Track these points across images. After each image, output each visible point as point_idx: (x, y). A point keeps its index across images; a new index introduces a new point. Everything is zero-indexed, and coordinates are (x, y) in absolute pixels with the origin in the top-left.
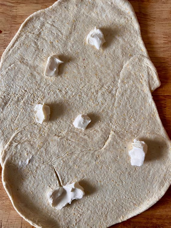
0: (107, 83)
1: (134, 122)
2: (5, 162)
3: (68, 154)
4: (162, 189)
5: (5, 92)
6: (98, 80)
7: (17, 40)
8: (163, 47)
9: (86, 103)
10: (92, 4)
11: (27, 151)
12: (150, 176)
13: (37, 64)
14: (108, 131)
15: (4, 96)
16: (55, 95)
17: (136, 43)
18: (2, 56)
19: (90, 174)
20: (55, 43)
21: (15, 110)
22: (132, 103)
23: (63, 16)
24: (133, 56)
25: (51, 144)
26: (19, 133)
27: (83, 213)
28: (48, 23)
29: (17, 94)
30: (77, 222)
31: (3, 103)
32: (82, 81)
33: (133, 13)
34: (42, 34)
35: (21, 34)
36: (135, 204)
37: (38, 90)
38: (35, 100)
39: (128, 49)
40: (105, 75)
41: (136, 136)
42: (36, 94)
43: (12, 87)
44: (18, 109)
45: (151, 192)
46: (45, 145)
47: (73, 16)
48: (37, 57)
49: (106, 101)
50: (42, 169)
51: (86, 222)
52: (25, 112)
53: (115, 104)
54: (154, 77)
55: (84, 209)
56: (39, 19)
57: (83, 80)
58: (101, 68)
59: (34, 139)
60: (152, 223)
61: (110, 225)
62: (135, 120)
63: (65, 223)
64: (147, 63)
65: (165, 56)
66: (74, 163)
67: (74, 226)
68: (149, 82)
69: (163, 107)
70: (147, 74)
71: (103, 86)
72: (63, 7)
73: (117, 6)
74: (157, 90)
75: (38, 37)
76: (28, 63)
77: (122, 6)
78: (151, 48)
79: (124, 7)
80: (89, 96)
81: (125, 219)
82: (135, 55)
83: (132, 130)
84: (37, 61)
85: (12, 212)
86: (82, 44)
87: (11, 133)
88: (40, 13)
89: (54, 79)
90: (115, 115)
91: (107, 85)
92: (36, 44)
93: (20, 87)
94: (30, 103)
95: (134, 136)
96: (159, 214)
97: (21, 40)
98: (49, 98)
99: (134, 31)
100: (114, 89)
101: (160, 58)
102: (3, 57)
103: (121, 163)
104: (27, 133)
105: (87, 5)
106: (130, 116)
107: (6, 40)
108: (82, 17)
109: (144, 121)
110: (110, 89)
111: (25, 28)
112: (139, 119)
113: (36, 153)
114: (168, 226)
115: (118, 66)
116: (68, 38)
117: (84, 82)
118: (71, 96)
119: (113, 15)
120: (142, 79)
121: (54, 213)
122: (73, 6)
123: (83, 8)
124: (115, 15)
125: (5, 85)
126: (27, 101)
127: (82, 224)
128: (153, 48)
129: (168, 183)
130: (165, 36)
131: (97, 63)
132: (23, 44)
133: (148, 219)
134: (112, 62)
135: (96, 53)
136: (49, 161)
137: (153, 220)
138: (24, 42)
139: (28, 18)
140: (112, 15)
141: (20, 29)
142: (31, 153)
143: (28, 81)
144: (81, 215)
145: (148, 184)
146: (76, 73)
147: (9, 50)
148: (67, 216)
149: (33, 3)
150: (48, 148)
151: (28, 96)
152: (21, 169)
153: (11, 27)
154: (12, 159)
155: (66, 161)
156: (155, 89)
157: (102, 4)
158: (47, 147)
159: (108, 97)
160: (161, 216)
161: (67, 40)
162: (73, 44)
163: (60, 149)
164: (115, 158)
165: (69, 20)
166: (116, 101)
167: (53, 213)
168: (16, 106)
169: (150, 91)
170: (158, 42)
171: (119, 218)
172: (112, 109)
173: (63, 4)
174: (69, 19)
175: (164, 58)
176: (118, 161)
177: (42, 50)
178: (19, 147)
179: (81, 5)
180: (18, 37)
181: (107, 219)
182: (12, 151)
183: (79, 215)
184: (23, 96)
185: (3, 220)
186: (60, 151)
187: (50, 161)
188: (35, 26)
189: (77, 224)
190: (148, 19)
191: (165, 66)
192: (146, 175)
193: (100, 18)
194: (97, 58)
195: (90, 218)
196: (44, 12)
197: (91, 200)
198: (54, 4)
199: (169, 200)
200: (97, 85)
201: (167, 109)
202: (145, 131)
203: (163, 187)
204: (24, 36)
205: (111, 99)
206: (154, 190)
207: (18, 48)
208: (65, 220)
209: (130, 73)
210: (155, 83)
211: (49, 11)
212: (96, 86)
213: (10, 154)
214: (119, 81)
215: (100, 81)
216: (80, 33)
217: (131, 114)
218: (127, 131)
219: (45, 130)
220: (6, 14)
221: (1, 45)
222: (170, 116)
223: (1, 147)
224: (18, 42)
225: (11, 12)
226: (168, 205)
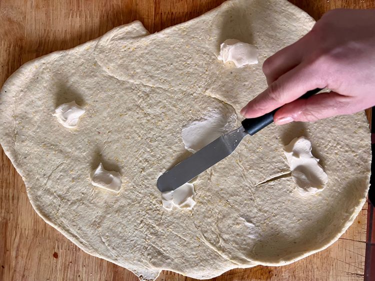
0: (134, 100)
1: (193, 60)
2: (249, 260)
3: (240, 162)
4: (297, 16)
5: (143, 254)
6: (130, 113)
7: (68, 231)
8: (86, 17)
9: (162, 132)
10: (23, 119)
11: (234, 224)
13: (102, 203)
14: (206, 99)
15: (149, 254)
16: (150, 178)
17: (78, 56)
18: (90, 254)
19: (272, 128)
20: (74, 174)
21: (169, 240)
22: (165, 63)
23: (37, 162)
24: (96, 62)
25: (222, 187)
26: (205, 235)
27: (335, 140)
28: (45, 184)
29: (146, 235)
30: (349, 149)
31: (159, 257)
32: (130, 137)
33: (36, 61)
34: (60, 193)
35: (59, 224)
37: (141, 203)
38: (156, 208)
39: (86, 68)
40: (121, 102)
41: (213, 57)
42: (146, 207)
43: (135, 243)
44: (168, 235)
46: (225, 196)
47: (38, 146)
48: (92, 202)
49: (160, 102)
50: (262, 202)
51: (350, 136)
52: (173, 225)
53: (166, 87)
54: (126, 31)
55: (328, 138)
56: (40, 197)
57: (128, 134)
58: (111, 108)
59: (214, 213)
62: (190, 58)
63: (351, 170)
64: (106, 40)
65: (98, 15)
66: (254, 152)
67: (356, 155)
68: (133, 38)
69: (171, 17)
70: (122, 41)
71: (138, 106)
72: (25, 160)
73: (26, 84)
74: (145, 26)
75: (65, 199)
76: (101, 216)
77: (27, 76)
78: (86, 36)
79: (28, 74)
80: (152, 127)
82: (94, 59)
83: (205, 62)
84: (98, 202)
85: (332, 255)
86: (77, 135)
87: (204, 248)
88: (32, 194)
89: (126, 178)
90: (182, 89)
91: (137, 100)
92: (74, 203)
93: (136, 230)
94: (160, 216)
95: (214, 59)
97: (68, 224)
98: (153, 186)
99: (61, 59)
100: (143, 89)
101: (101, 22)
102: (91, 252)
103: (255, 80)
104: (205, 223)
105: (23, 127)
106: (183, 65)
107: (67, 247)
108: (40, 134)
109: (192, 45)
110: (143, 95)
111: (51, 217)
112: (188, 52)
113: (237, 210)
114: (360, 5)
115: (109, 83)
116: (67, 156)
117: (131, 133)
118: (152, 154)
119: (38, 89)
120: (129, 49)
121: (334, 186)
122: (23, 146)
123: (27, 132)
124: (38, 87)
125: (132, 253)
126: (156, 220)
127: (353, 142)
128: (86, 33)
129: (288, 7)
130: (71, 16)
131: (105, 114)
132: (74, 221)
134: (103, 92)
135: (90, 115)
136: (250, 191)
138: (70, 220)
139: (38, 213)
140: (39, 91)
141: (53, 225)
142: (236, 218)
143: (126, 216)
144: (338, 144)
145: (290, 38)
146: (117, 145)
147: (81, 243)
148: (340, 166)
149: (18, 204)
150: (230, 192)
151: (149, 218)
152: (261, 236)
153: (49, 239)
154: (245, 249)
155: (251, 164)
156: (144, 29)
157: (22, 105)
158: (228, 193)
159: (155, 98)
161: (70, 157)
162: (76, 148)
163: (231, 173)
164: (247, 89)
165: (43, 153)
166: (161, 86)
167: (334, 188)
168: (164, 237)
169: (148, 37)
170: (77, 25)
172: (172, 93)
173: (20, 161)
174: (41, 154)
175: (102, 17)
176: (253, 84)
177: (83, 194)
178: (226, 236)
179: (24, 135)
180: (64, 228)
182: (232, 247)
183: (339, 147)
184: (149, 227)
185: (347, 271)
186: (234, 173)
187: (250, 188)
188: (49, 203)
189: (353, 149)
190: (45, 40)
191: (112, 14)
192: (275, 41)
193: (41, 109)
194: (98, 114)
195: (344, 130)
196: (31, 188)
197: (315, 127)
198: (20, 174)
199: (317, 6)
200: (136, 114)
201: (174, 11)
202: (207, 42)
203: (294, 15)
204: (62, 219)
205: (158, 93)
206: (299, 28)
207: (79, 230)
208: (345, 169)
209: (121, 65)
210: (135, 29)
211: (29, 182)
212: (138, 116)
213: (236, 250)
214: (131, 81)
215: (130, 110)
216: (62, 138)
217: (181, 64)
218: (207, 70)
219: (201, 194)
220: (30, 245)
221: (75, 254)
222: (186, 6)
223: (226, 265)
224: (71, 229)
225: (29, 238)
226: (325, 6)
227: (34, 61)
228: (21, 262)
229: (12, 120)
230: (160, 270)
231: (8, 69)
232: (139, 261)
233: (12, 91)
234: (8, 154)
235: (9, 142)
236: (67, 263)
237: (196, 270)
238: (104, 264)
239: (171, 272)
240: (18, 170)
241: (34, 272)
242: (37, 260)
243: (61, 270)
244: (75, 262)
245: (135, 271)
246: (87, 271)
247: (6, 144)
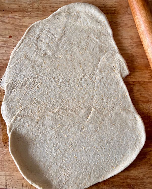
0: (89, 72)
1: (109, 101)
2: (11, 132)
3: (59, 126)
4: (134, 154)
5: (13, 80)
6: (82, 70)
7: (22, 42)
8: (130, 46)
9: (73, 87)
10: (77, 16)
11: (28, 124)
12: (124, 144)
13: (37, 59)
14: (90, 108)
15: (12, 83)
16: (50, 82)
17: (110, 43)
18: (11, 54)
19: (77, 142)
20: (50, 44)
21: (20, 93)
22: (108, 87)
23: (56, 25)
24: (107, 52)
25: (46, 118)
26: (23, 110)
27: (71, 173)
28: (45, 30)
29: (22, 81)
30: (67, 181)
31: (11, 88)
32: (70, 71)
33: (107, 22)
34: (41, 38)
35: (25, 37)
36: (113, 166)
37: (37, 78)
38: (35, 86)
39: (104, 47)
40: (87, 66)
41: (111, 112)
42: (36, 81)
43: (18, 76)
44: (22, 92)
45: (125, 157)
46: (42, 119)
47: (64, 25)
48: (37, 54)
49: (88, 85)
50: (39, 138)
51: (74, 181)
52: (27, 95)
53: (95, 88)
54: (124, 67)
55: (72, 170)
56: (39, 27)
57: (71, 70)
58: (84, 61)
59: (33, 114)
60: (127, 182)
61: (93, 184)
62: (111, 100)
63: (57, 182)
64: (119, 57)
65: (132, 52)
66: (64, 133)
67: (64, 184)
68: (120, 71)
69: (131, 90)
70: (118, 65)
71: (85, 75)
72: (56, 19)
73: (95, 17)
74: (127, 77)
75: (38, 40)
76: (30, 58)
77: (99, 17)
78: (121, 46)
79: (101, 17)
80: (75, 82)
81: (105, 179)
82: (109, 51)
83: (109, 108)
84: (37, 57)
85: (16, 173)
86: (70, 45)
87: (16, 110)
88: (40, 23)
89: (50, 70)
90: (95, 96)
91: (89, 74)
92: (36, 44)
93: (24, 76)
94: (31, 87)
95: (110, 112)
96: (132, 174)
98: (46, 83)
99: (108, 34)
100: (94, 77)
101: (128, 53)
102: (12, 55)
103: (101, 133)
104: (29, 110)
105: (73, 17)
106: (107, 97)
107: (15, 42)
108: (70, 26)
109: (117, 100)
110: (91, 77)
111: (28, 33)
112: (113, 99)
113: (36, 125)
114: (140, 185)
115: (96, 60)
116: (60, 40)
117: (72, 72)
118: (62, 82)
119: (92, 23)
120: (115, 69)
122: (63, 17)
123: (70, 19)
125: (13, 75)
126: (29, 86)
127: (71, 182)
129: (138, 149)
130: (131, 38)
131: (81, 58)
132: (27, 45)
133: (123, 179)
134: (92, 57)
135: (80, 51)
136: (45, 132)
137: (128, 180)
138: (27, 43)
139: (31, 26)
140: (91, 23)
141: (25, 34)
142: (31, 125)
143: (30, 71)
144: (69, 175)
145: (122, 150)
146: (65, 65)
147: (17, 49)
148: (58, 176)
149: (35, 16)
150: (44, 122)
151: (30, 82)
152: (23, 137)
153: (18, 33)
154: (16, 130)
155: (58, 132)
156: (125, 76)
157: (84, 15)
158: (43, 121)
159: (90, 83)
160: (134, 176)
161: (59, 42)
162: (63, 44)
163: (53, 122)
164: (96, 129)
165: (61, 28)
166: (96, 86)
167: (48, 174)
168: (21, 90)
169: (121, 77)
170: (126, 42)
171: (100, 178)
172: (93, 91)
173: (56, 16)
174: (60, 26)
175: (131, 54)
176: (98, 132)
177: (41, 49)
178: (22, 120)
179: (69, 17)
180: (23, 40)
181: (90, 179)
182: (17, 123)
183: (68, 175)
184: (26, 83)
185: (8, 180)
186: (53, 123)
187: (46, 132)
188: (35, 32)
189: (67, 183)
190: (118, 26)
191: (132, 59)
192: (120, 142)
193: (82, 25)
194: (81, 55)
195: (77, 178)
196: (43, 22)
197: (78, 163)
198: (49, 17)
199: (139, 164)
200: (81, 74)
201: (135, 91)
202: (119, 108)
203: (134, 152)
204: (28, 39)
205: (92, 84)
206: (127, 155)
207: (23, 47)
208: (57, 179)
209: (106, 65)
210: (125, 71)
211: (46, 21)
212: (80, 75)
213: (15, 126)
214: (98, 71)
215: (83, 70)
216: (68, 37)
217: (107, 95)
218: (104, 109)
219: (42, 107)
220: (15, 24)
221: (11, 46)
222: (137, 97)
223: (8, 121)
224: (23, 44)
225: (18, 23)
226: (140, 168)
227: (107, 20)
228: (6, 20)
229: (76, 11)
230: (5, 89)
231: (102, 7)
232: (9, 78)
233: (91, 10)
234: (59, 10)
235: (65, 10)
236: (7, 43)
237: (5, 107)
238: (7, 61)
239: (4, 94)
240: (51, 15)
241: (2, 26)
242: (8, 28)
243: (3, 40)
244: (8, 47)
245: (4, 77)
246: (3, 53)
247: (64, 9)
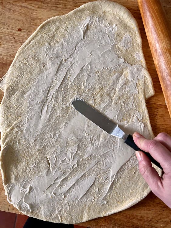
2: (5, 144)
4: (145, 190)
7: (33, 39)
12: (136, 177)
18: (18, 51)
28: (62, 28)
33: (137, 29)
34: (56, 36)
35: (37, 34)
36: (118, 201)
39: (130, 59)
45: (134, 192)
54: (149, 86)
56: (55, 23)
60: (132, 223)
61: (92, 219)
64: (145, 73)
68: (144, 90)
69: (155, 114)
70: (143, 83)
72: (78, 16)
73: (124, 21)
74: (151, 98)
75: (52, 39)
77: (128, 22)
78: (150, 60)
79: (130, 23)
81: (107, 214)
82: (135, 64)
88: (57, 19)
96: (140, 215)
97: (37, 39)
99: (137, 44)
102: (19, 52)
107: (24, 37)
111: (42, 29)
119: (120, 28)
120: (138, 87)
124: (121, 28)
125: (16, 76)
132: (38, 43)
133: (129, 218)
137: (134, 220)
138: (39, 41)
139: (46, 21)
141: (37, 30)
145: (132, 184)
147: (25, 46)
149: (52, 9)
153: (30, 27)
154: (11, 142)
156: (149, 97)
157: (111, 18)
160: (142, 217)
169: (144, 98)
171: (102, 213)
173: (78, 13)
180: (35, 36)
181: (89, 212)
182: (13, 135)
188: (50, 29)
192: (132, 175)
196: (60, 19)
198: (70, 13)
199: (150, 203)
201: (158, 116)
203: (146, 188)
204: (40, 36)
206: (138, 190)
207: (33, 45)
210: (150, 91)
211: (64, 18)
213: (11, 138)
220: (27, 15)
221: (19, 41)
222: (160, 124)
223: (3, 130)
224: (34, 41)
225: (31, 15)
226: (150, 208)
227: (137, 27)
228: (18, 9)
229: (103, 11)
230: (5, 91)
231: (135, 10)
232: (11, 79)
233: (120, 12)
234: (82, 6)
235: (89, 7)
236: (14, 36)
237: (2, 112)
238: (12, 58)
239: (3, 97)
240: (72, 12)
241: (11, 16)
242: (18, 18)
243: (11, 32)
244: (15, 41)
245: (6, 76)
246: (9, 48)
247: (88, 6)
